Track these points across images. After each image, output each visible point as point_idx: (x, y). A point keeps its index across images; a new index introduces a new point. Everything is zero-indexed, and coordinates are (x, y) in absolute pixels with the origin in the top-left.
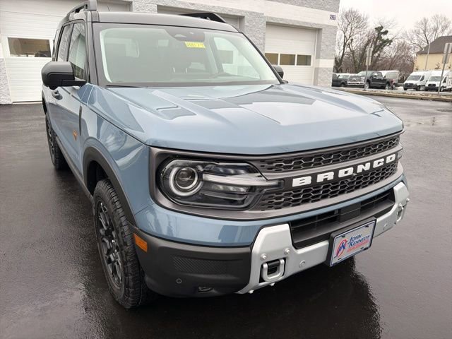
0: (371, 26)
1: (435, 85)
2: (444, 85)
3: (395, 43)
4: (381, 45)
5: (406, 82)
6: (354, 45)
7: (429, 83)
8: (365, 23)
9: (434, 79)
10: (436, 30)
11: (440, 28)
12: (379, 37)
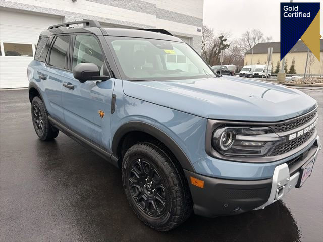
0: (216, 35)
1: (258, 74)
2: (264, 74)
3: (231, 47)
4: (223, 48)
5: (241, 72)
6: (206, 48)
7: (255, 72)
8: (212, 34)
9: (257, 70)
10: (254, 39)
11: (257, 38)
12: (221, 43)
